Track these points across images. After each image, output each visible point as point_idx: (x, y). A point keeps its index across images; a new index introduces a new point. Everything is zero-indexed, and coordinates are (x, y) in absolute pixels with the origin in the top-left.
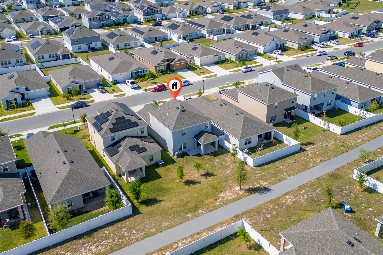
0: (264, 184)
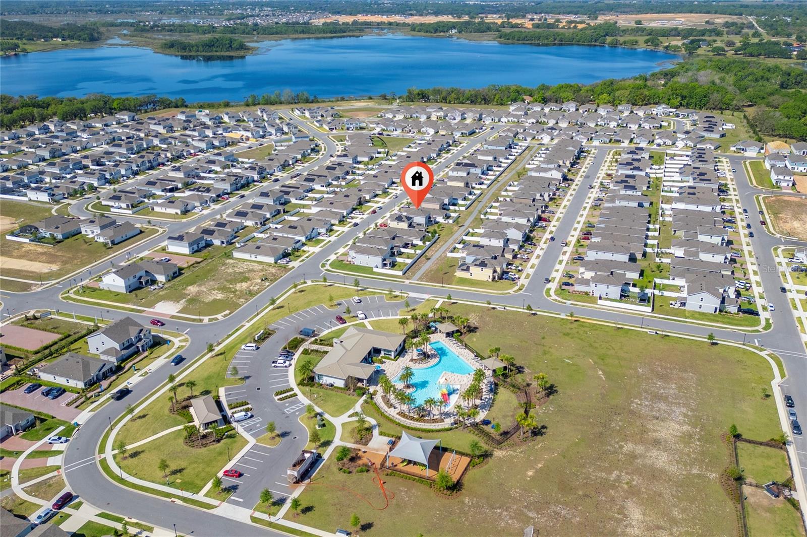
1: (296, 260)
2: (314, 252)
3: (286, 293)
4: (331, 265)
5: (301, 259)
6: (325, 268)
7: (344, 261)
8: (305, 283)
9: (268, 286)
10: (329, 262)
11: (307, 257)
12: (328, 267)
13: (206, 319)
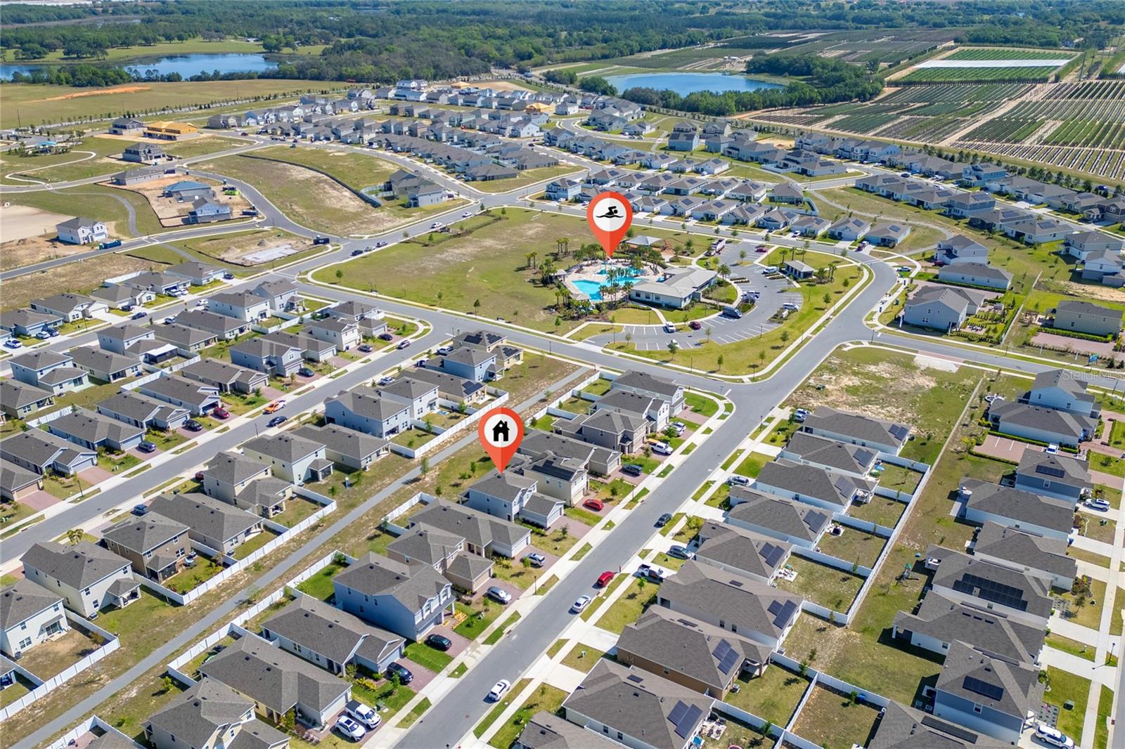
0: (408, 487)
1: (782, 421)
2: (753, 437)
3: (777, 367)
4: (716, 407)
5: (773, 424)
6: (725, 401)
7: (693, 410)
8: (753, 380)
9: (809, 378)
10: (719, 414)
11: (762, 428)
12: (721, 404)
13: (866, 344)
